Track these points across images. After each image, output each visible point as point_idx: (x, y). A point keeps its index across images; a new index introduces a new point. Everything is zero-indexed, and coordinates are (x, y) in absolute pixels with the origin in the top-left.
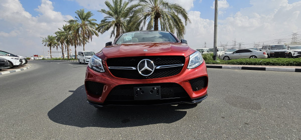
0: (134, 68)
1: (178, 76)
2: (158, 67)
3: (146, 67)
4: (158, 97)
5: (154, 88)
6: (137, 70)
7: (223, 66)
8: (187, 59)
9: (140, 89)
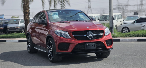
1: (102, 38)
2: (94, 35)
3: (90, 35)
4: (95, 48)
5: (93, 44)
6: (86, 36)
7: (121, 39)
8: (104, 31)
9: (88, 44)
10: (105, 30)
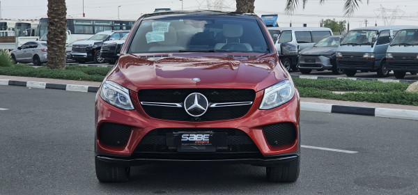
0: (179, 105)
3: (196, 104)
6: (183, 108)
10: (266, 90)
